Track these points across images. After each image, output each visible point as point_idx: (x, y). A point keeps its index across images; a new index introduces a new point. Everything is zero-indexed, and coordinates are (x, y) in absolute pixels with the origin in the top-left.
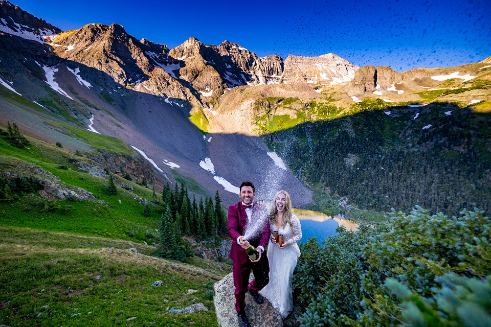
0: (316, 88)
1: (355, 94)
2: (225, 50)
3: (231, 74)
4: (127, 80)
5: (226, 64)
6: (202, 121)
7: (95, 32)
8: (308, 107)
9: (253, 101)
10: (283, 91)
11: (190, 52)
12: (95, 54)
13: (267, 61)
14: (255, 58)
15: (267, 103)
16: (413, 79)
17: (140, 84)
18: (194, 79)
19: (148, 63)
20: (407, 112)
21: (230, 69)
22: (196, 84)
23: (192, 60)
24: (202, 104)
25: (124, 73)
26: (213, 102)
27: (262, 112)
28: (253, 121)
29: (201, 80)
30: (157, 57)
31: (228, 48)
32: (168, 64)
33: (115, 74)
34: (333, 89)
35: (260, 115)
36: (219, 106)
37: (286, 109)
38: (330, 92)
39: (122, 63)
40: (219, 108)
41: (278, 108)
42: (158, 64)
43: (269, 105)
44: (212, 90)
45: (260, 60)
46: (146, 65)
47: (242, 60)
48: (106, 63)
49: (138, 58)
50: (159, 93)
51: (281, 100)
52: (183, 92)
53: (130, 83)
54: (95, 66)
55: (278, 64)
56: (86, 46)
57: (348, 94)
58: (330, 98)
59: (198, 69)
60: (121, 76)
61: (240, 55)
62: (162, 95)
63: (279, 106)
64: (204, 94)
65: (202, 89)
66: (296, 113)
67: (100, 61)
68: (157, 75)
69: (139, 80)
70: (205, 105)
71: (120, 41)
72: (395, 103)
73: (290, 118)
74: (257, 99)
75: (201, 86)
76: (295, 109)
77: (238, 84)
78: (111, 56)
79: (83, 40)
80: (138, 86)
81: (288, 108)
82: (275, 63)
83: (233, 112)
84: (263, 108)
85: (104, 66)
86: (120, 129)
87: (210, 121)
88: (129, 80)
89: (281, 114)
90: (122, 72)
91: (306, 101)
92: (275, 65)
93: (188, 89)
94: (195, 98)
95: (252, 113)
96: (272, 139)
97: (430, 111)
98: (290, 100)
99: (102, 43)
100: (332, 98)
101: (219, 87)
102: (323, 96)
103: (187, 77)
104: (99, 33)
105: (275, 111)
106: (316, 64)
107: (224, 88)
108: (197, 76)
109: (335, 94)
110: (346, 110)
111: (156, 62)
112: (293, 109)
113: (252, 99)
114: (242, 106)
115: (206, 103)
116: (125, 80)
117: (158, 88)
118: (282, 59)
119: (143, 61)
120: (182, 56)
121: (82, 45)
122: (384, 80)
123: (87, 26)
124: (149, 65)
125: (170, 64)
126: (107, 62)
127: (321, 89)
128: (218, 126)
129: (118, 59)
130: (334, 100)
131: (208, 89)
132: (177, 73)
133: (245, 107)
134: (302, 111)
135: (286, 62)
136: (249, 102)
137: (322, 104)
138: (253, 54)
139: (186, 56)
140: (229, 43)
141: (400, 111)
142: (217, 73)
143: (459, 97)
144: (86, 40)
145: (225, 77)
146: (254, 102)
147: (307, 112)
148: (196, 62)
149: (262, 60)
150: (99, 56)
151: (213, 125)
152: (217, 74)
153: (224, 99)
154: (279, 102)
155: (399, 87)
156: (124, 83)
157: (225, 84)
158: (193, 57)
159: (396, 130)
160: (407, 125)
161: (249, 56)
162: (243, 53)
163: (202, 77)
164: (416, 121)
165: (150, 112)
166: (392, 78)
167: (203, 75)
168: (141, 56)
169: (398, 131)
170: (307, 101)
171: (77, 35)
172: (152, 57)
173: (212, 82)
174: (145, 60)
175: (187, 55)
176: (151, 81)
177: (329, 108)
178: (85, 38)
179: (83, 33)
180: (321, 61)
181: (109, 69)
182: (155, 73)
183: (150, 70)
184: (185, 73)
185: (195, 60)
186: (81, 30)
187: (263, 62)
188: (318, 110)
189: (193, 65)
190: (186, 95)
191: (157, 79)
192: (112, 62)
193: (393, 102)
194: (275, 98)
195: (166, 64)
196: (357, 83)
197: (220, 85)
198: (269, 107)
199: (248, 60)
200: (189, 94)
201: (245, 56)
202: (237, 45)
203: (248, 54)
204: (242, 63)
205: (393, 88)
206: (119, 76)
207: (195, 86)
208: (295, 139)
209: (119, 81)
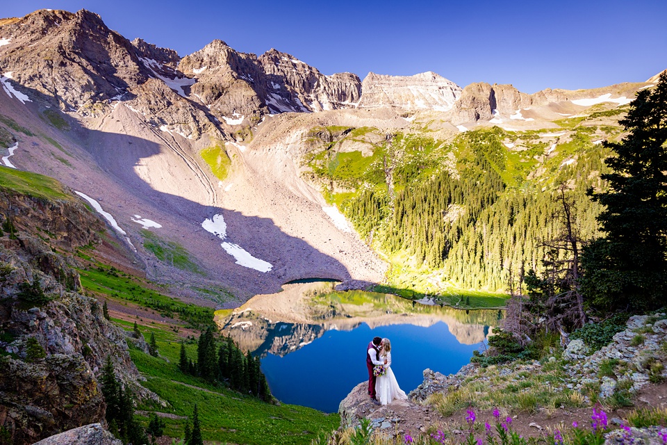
0: (406, 116)
1: (462, 122)
2: (271, 62)
3: (280, 97)
4: (97, 94)
5: (272, 83)
6: (219, 160)
7: (51, 21)
8: (391, 140)
9: (305, 131)
10: (354, 117)
11: (213, 61)
12: (44, 53)
13: (335, 80)
14: (317, 76)
15: (328, 133)
16: (547, 103)
17: (119, 102)
18: (215, 99)
19: (138, 71)
20: (537, 143)
21: (278, 89)
22: (217, 106)
23: (214, 72)
24: (224, 136)
25: (92, 82)
26: (242, 134)
27: (319, 148)
28: (303, 160)
29: (226, 101)
30: (160, 67)
31: (276, 60)
32: (176, 78)
33: (76, 83)
34: (430, 116)
35: (316, 152)
36: (252, 140)
37: (357, 143)
38: (425, 120)
39: (90, 68)
40: (252, 143)
41: (345, 142)
42: (159, 76)
43: (331, 137)
44: (243, 117)
45: (325, 79)
46: (133, 74)
47: (296, 78)
48: (59, 65)
49: (121, 64)
50: (152, 116)
51: (350, 130)
52: (194, 117)
53: (102, 99)
54: (40, 69)
55: (352, 86)
56: (31, 41)
57: (452, 122)
58: (425, 128)
59: (223, 84)
60: (86, 88)
61: (294, 70)
62: (156, 119)
63: (346, 138)
64: (230, 123)
65: (227, 115)
66: (371, 149)
67: (50, 62)
68: (150, 90)
69: (119, 97)
70: (229, 137)
71: (91, 35)
72: (520, 132)
73: (363, 155)
74: (311, 127)
75: (225, 109)
76: (371, 143)
77: (287, 109)
78: (73, 57)
79: (28, 32)
80: (117, 104)
81: (359, 141)
82: (348, 85)
83: (272, 147)
84: (322, 142)
85: (57, 70)
86: (65, 166)
87: (233, 161)
88: (101, 95)
89: (350, 150)
90: (88, 81)
91: (388, 132)
92: (348, 87)
93: (201, 112)
94: (212, 125)
95: (303, 148)
96: (332, 188)
97: (571, 140)
98: (365, 130)
99: (59, 36)
100: (428, 128)
101: (255, 112)
102: (415, 126)
103: (204, 95)
104: (59, 23)
105: (340, 146)
106: (409, 87)
107: (262, 114)
108: (220, 95)
109: (433, 123)
110: (447, 142)
111: (155, 73)
112: (367, 142)
113: (303, 128)
114: (288, 138)
115: (231, 135)
116: (93, 93)
117: (151, 109)
118: (358, 79)
119: (128, 68)
120: (200, 67)
121: (24, 39)
122: (505, 104)
123: (37, 12)
124: (138, 74)
125: (179, 78)
126: (63, 64)
127: (413, 116)
128: (245, 168)
129: (84, 62)
130: (431, 130)
131: (237, 115)
132: (187, 90)
133: (292, 139)
134: (380, 146)
135: (364, 83)
136: (298, 132)
137: (411, 135)
138: (314, 70)
139: (206, 67)
140: (278, 53)
141: (528, 142)
142: (253, 91)
143: (612, 120)
144: (32, 32)
145: (269, 100)
146: (307, 132)
147: (388, 147)
148: (220, 75)
149: (329, 79)
150: (49, 54)
151: (237, 166)
152: (252, 93)
153: (261, 129)
154: (346, 132)
155: (527, 114)
156: (91, 98)
157: (265, 108)
158: (218, 67)
159: (522, 168)
160: (538, 162)
161: (308, 73)
162: (300, 68)
163: (227, 96)
164: (552, 155)
165: (130, 143)
166: (517, 102)
167: (230, 93)
168: (126, 60)
169: (525, 170)
170: (390, 131)
171: (18, 25)
172: (150, 65)
173: (243, 104)
174: (133, 66)
175: (209, 65)
176: (142, 99)
177: (424, 140)
178: (31, 29)
179: (29, 21)
180: (417, 83)
181: (65, 76)
182: (148, 87)
183: (140, 82)
184: (201, 90)
185: (219, 72)
186: (26, 18)
187: (329, 81)
188: (405, 143)
189: (215, 80)
190: (198, 122)
191: (151, 95)
192: (72, 65)
193: (517, 130)
194: (340, 128)
195: (172, 77)
196: (465, 106)
197: (256, 109)
198: (331, 139)
199: (307, 79)
200: (204, 120)
201: (302, 72)
202: (289, 56)
203: (307, 69)
204: (297, 82)
205: (519, 116)
206: (82, 87)
207: (216, 110)
208: (367, 186)
209: (81, 95)
